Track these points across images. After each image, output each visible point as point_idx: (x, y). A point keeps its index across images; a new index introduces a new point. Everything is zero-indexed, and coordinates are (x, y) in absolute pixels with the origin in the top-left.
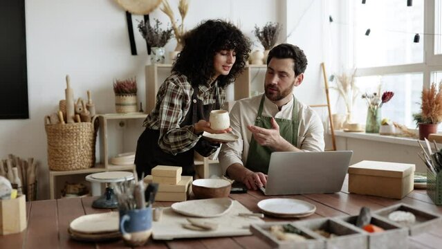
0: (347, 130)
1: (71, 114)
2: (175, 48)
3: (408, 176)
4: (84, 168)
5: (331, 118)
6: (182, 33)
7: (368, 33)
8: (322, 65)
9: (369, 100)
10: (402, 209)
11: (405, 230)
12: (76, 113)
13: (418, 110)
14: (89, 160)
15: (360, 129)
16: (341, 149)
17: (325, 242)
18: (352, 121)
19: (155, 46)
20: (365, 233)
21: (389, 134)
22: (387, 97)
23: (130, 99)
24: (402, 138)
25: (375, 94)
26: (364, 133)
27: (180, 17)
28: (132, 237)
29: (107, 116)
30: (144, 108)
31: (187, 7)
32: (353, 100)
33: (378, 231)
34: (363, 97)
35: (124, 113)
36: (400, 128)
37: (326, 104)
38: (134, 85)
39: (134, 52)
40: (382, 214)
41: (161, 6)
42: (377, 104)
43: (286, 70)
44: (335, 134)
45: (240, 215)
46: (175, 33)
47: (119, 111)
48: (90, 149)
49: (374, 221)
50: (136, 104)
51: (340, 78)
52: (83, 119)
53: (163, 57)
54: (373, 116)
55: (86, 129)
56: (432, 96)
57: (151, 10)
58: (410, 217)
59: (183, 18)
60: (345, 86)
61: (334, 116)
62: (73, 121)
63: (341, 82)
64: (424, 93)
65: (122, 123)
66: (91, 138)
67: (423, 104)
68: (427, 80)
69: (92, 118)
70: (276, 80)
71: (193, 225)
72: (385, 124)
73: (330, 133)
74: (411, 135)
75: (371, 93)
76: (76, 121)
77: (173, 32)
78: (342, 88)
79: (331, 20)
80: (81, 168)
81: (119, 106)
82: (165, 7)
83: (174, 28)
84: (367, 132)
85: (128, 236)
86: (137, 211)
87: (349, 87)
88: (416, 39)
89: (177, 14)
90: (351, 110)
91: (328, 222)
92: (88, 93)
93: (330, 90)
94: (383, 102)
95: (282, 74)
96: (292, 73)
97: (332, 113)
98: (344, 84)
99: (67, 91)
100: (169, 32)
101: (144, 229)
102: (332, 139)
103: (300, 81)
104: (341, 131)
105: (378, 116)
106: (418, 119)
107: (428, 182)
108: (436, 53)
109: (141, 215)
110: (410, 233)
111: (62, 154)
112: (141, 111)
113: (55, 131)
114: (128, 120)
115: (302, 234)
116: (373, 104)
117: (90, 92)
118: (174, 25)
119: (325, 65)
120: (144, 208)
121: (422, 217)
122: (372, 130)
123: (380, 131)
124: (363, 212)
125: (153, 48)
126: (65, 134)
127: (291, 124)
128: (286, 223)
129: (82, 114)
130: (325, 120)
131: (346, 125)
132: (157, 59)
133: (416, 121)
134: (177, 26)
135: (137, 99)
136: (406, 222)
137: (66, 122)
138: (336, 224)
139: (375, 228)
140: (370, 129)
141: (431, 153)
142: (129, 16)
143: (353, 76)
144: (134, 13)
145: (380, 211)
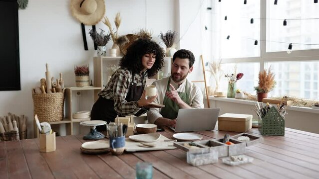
0: (216, 96)
1: (50, 87)
2: (112, 46)
3: (249, 121)
4: (57, 121)
5: (207, 89)
6: (116, 37)
7: (228, 38)
8: (201, 56)
9: (229, 78)
10: (244, 135)
11: (244, 144)
12: (52, 87)
13: (257, 85)
14: (61, 116)
15: (224, 96)
16: (213, 107)
17: (209, 149)
18: (219, 91)
19: (100, 45)
20: (227, 145)
21: (241, 99)
22: (239, 76)
23: (85, 78)
24: (248, 101)
25: (233, 75)
26: (226, 98)
27: (115, 28)
28: (117, 150)
29: (72, 89)
30: (93, 84)
31: (120, 21)
32: (220, 78)
33: (232, 144)
34: (226, 76)
35: (82, 86)
36: (247, 95)
37: (204, 80)
38: (88, 69)
39: (86, 48)
40: (235, 138)
41: (103, 20)
42: (234, 81)
43: (185, 66)
44: (209, 98)
45: (165, 141)
46: (112, 37)
47: (78, 86)
48: (61, 109)
49: (231, 140)
50: (89, 81)
51: (212, 65)
52: (57, 91)
53: (105, 52)
54: (232, 88)
55: (59, 96)
56: (265, 76)
57: (97, 22)
58: (247, 138)
59: (117, 28)
60: (215, 70)
61: (209, 87)
62: (51, 92)
63: (213, 67)
64: (260, 75)
65: (79, 93)
66: (62, 102)
67: (260, 81)
68: (262, 66)
69: (62, 90)
70: (179, 71)
71: (144, 145)
72: (238, 92)
73: (206, 98)
74: (253, 99)
75: (230, 74)
76: (53, 92)
77: (111, 36)
78: (213, 71)
79: (206, 28)
80: (56, 121)
81: (78, 82)
82: (106, 20)
83: (111, 34)
84: (228, 97)
85: (115, 150)
86: (119, 137)
87: (217, 70)
88: (256, 43)
89: (113, 26)
90: (218, 84)
91: (210, 142)
92: (60, 74)
93: (206, 72)
94: (237, 79)
95: (183, 68)
96: (188, 66)
97: (207, 86)
98: (214, 68)
99: (47, 73)
100: (109, 36)
101: (122, 146)
102: (207, 102)
103: (191, 70)
104: (213, 96)
105: (235, 87)
106: (257, 89)
107: (259, 124)
108: (267, 51)
109: (121, 139)
110: (247, 146)
111: (44, 112)
112: (91, 85)
113: (40, 98)
114: (82, 91)
115: (198, 146)
116: (231, 80)
117: (62, 74)
118: (112, 32)
119: (203, 56)
120: (122, 136)
121: (252, 138)
122: (231, 96)
123: (236, 97)
124: (225, 137)
125: (98, 47)
126: (46, 100)
127: (185, 95)
128: (190, 142)
129: (57, 87)
130: (203, 90)
131: (215, 93)
132: (101, 53)
133: (256, 91)
134: (113, 33)
135: (89, 78)
136: (245, 140)
137: (46, 93)
138: (213, 142)
139: (231, 143)
140: (229, 95)
141: (260, 109)
142: (83, 26)
143: (220, 63)
144: (86, 25)
145: (234, 136)
